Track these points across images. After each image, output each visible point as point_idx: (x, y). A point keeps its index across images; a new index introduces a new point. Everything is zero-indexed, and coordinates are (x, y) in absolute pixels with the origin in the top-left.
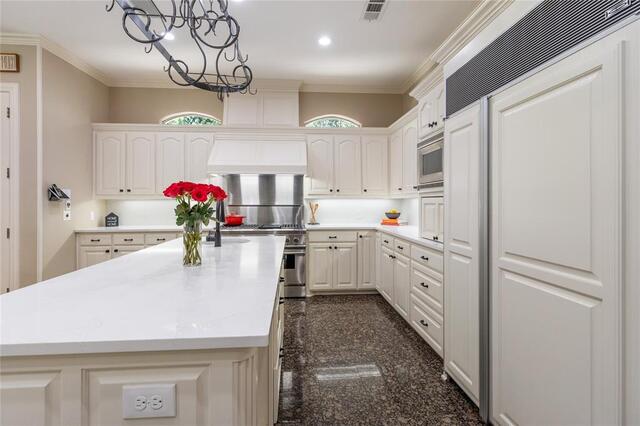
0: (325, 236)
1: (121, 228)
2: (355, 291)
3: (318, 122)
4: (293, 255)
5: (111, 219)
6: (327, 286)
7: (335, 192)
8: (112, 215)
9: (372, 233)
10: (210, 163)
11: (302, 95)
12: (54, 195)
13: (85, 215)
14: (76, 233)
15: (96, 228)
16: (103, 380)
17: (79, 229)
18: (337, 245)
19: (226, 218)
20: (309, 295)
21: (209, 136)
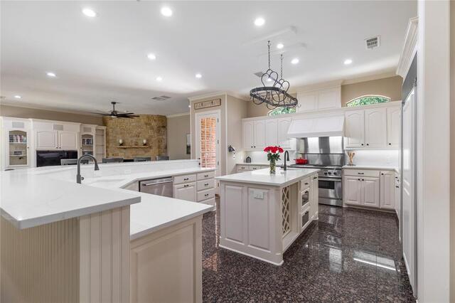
0: (356, 172)
1: (252, 163)
2: (378, 208)
3: (355, 102)
4: (333, 182)
5: (248, 160)
6: (357, 203)
7: (365, 145)
8: (249, 157)
9: (391, 173)
10: (288, 133)
11: (343, 88)
12: (231, 149)
13: (239, 158)
14: (237, 165)
15: (242, 163)
16: (251, 189)
17: (238, 163)
18: (364, 178)
19: (297, 160)
20: (344, 206)
21: (289, 119)
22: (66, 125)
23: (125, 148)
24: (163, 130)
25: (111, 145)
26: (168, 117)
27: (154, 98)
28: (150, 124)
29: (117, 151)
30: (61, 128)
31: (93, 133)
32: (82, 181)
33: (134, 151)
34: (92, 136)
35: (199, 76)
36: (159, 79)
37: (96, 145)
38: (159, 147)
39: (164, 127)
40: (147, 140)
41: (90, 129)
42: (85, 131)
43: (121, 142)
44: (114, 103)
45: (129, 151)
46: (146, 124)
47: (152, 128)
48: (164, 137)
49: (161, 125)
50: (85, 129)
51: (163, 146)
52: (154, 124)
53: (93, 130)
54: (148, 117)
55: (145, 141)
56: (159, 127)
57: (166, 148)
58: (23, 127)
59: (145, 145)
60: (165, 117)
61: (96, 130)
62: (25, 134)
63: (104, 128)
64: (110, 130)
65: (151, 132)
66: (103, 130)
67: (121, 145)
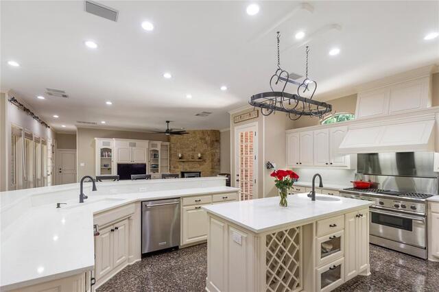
12: (268, 166)
16: (231, 229)
19: (356, 183)
20: (431, 259)
21: (345, 128)
22: (138, 142)
23: (183, 162)
24: (216, 144)
25: (173, 159)
26: (221, 131)
27: (197, 115)
28: (204, 139)
29: (178, 164)
30: (134, 145)
31: (159, 148)
32: (84, 200)
33: (191, 164)
34: (158, 151)
35: (224, 88)
36: (189, 96)
37: (161, 159)
38: (212, 160)
39: (218, 141)
40: (201, 154)
41: (157, 145)
42: (152, 147)
43: (180, 155)
44: (168, 122)
45: (187, 164)
46: (201, 139)
47: (206, 143)
48: (217, 151)
49: (214, 139)
50: (153, 145)
51: (216, 159)
52: (208, 138)
53: (158, 145)
54: (203, 132)
55: (199, 155)
56: (213, 141)
57: (219, 161)
58: (109, 145)
59: (200, 158)
60: (218, 131)
61: (161, 145)
62: (110, 150)
63: (168, 143)
64: (172, 146)
65: (205, 147)
66: (167, 146)
67: (180, 158)
